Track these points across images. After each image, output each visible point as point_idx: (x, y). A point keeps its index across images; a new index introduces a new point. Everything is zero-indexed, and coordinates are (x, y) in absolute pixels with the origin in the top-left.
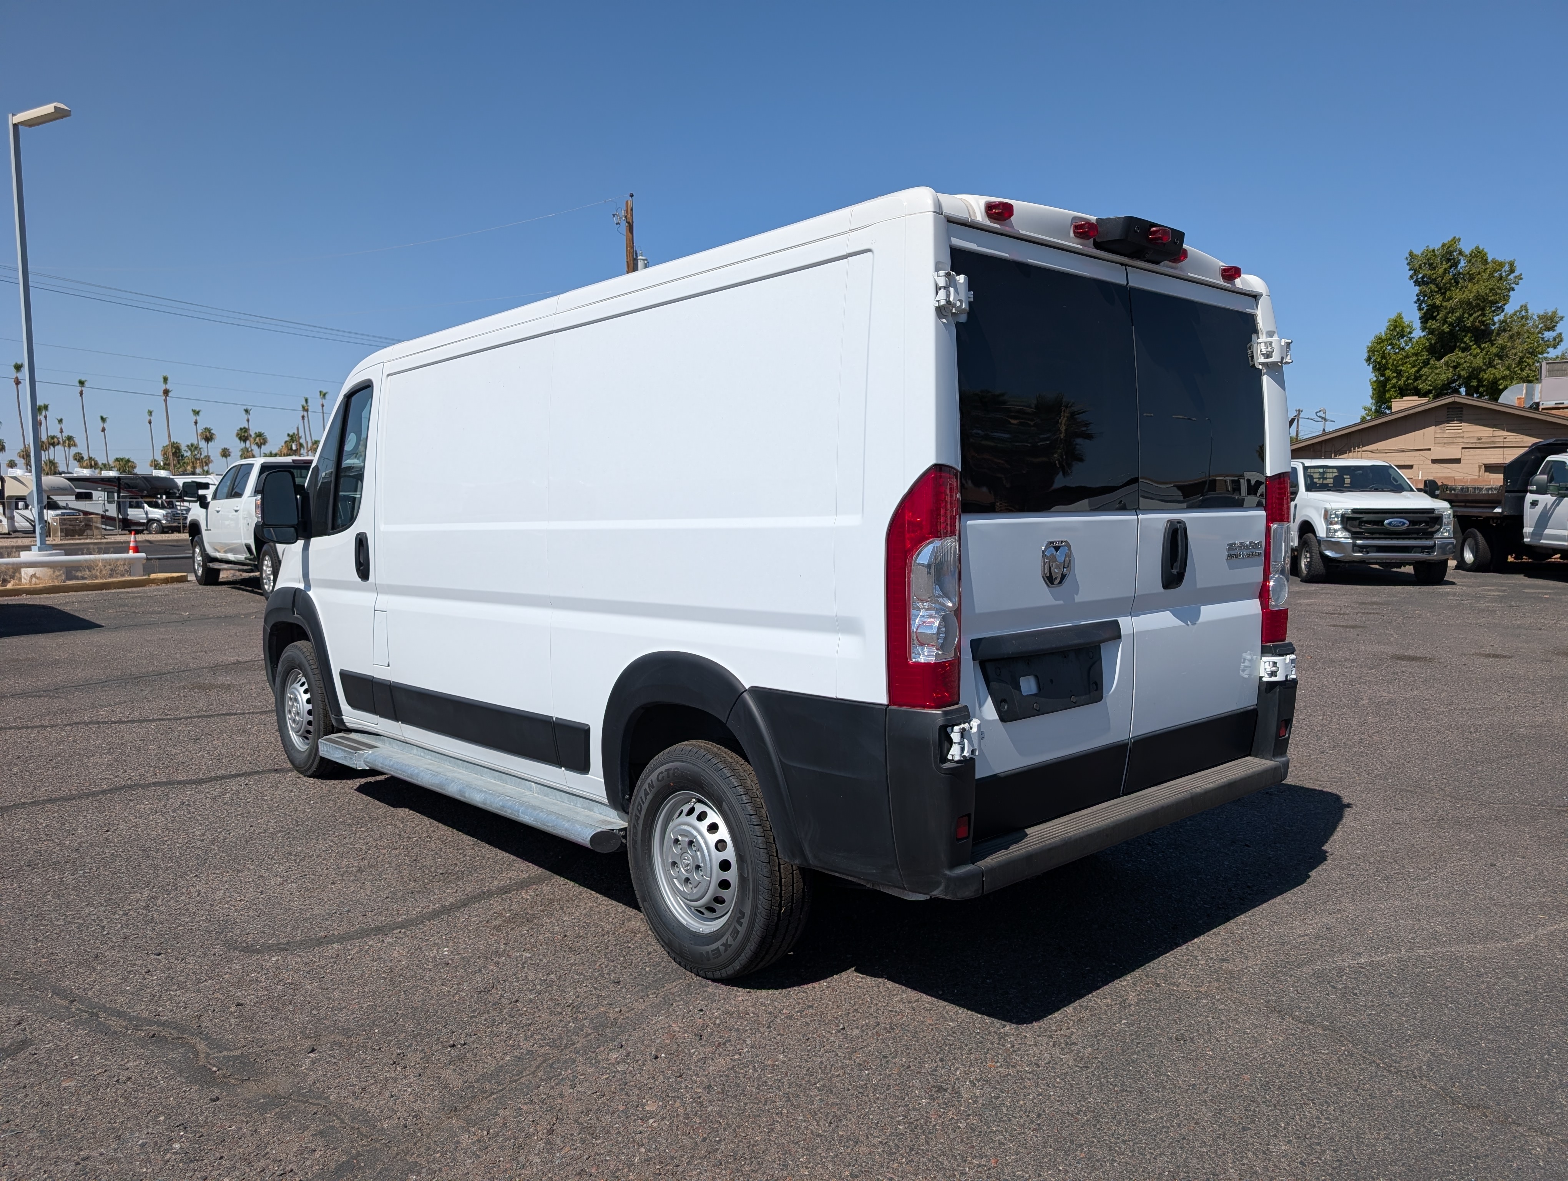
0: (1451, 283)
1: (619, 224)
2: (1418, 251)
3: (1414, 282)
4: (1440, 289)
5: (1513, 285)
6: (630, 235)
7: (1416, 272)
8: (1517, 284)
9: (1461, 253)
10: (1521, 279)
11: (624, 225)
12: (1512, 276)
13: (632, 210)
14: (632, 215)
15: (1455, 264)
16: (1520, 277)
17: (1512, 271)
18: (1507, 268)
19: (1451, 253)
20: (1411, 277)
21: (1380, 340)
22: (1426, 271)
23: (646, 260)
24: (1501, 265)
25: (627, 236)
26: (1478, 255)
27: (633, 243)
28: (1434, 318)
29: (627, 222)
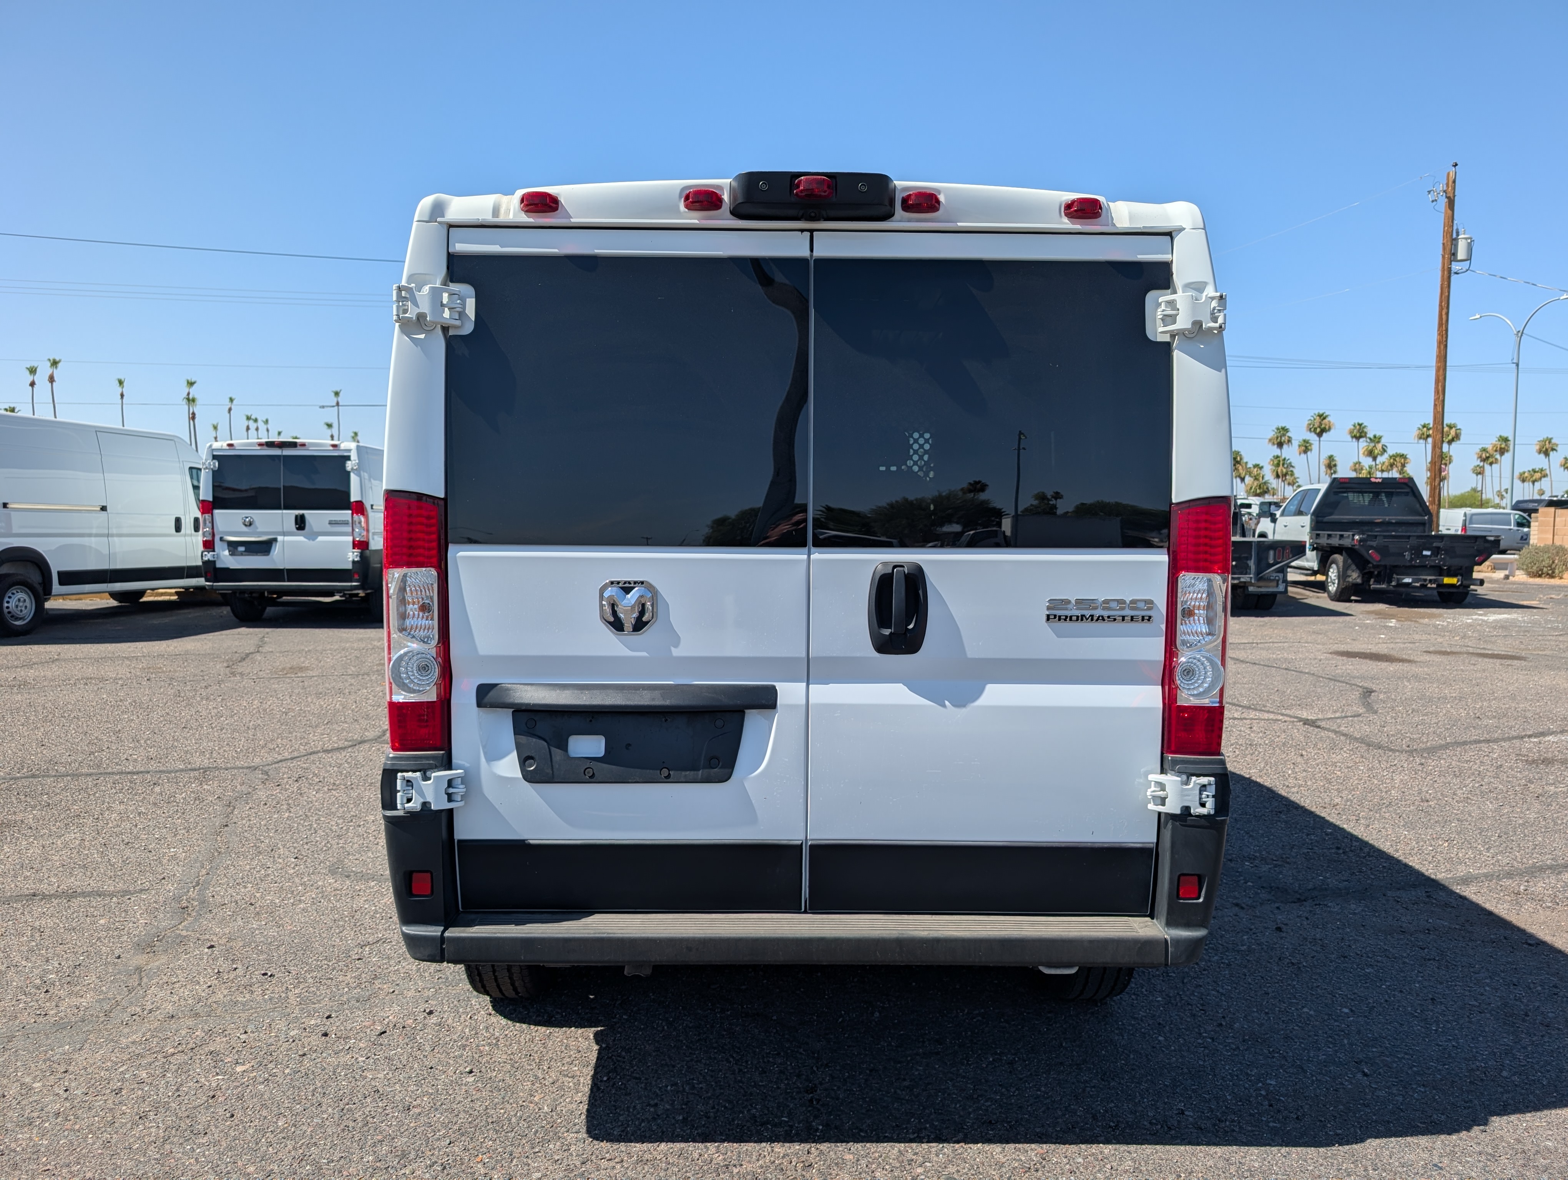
1: (1436, 200)
6: (1450, 212)
11: (1443, 201)
13: (1454, 182)
14: (1454, 189)
23: (1471, 238)
25: (1446, 213)
27: (1453, 222)
29: (1447, 197)
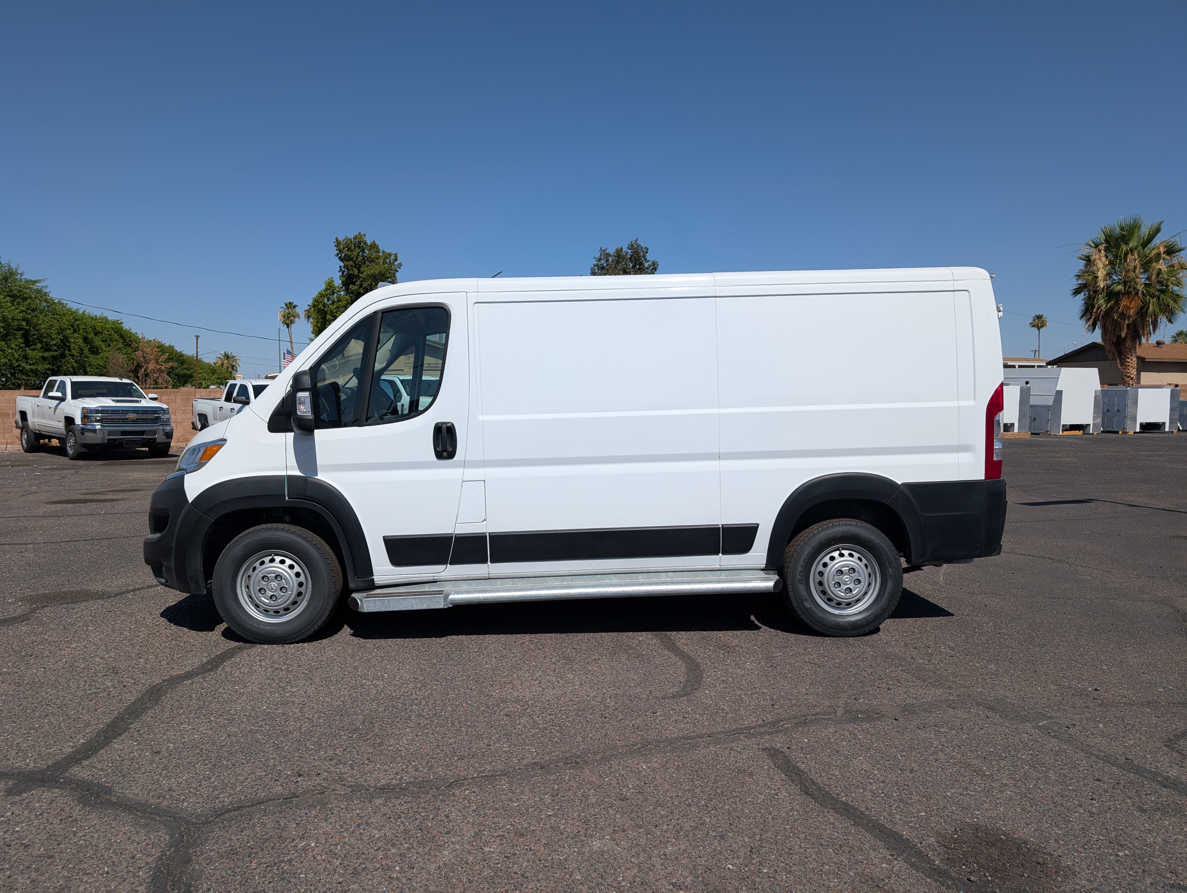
0: (362, 262)
2: (341, 239)
3: (339, 258)
4: (356, 265)
5: (398, 269)
7: (340, 251)
8: (400, 268)
9: (366, 243)
10: (402, 265)
12: (396, 263)
15: (363, 251)
16: (400, 265)
17: (396, 260)
18: (393, 257)
19: (360, 243)
20: (338, 254)
21: (321, 295)
22: (346, 252)
24: (390, 255)
26: (374, 246)
28: (354, 284)
